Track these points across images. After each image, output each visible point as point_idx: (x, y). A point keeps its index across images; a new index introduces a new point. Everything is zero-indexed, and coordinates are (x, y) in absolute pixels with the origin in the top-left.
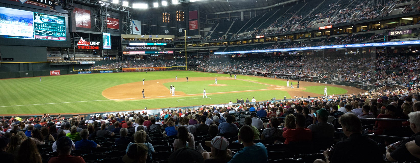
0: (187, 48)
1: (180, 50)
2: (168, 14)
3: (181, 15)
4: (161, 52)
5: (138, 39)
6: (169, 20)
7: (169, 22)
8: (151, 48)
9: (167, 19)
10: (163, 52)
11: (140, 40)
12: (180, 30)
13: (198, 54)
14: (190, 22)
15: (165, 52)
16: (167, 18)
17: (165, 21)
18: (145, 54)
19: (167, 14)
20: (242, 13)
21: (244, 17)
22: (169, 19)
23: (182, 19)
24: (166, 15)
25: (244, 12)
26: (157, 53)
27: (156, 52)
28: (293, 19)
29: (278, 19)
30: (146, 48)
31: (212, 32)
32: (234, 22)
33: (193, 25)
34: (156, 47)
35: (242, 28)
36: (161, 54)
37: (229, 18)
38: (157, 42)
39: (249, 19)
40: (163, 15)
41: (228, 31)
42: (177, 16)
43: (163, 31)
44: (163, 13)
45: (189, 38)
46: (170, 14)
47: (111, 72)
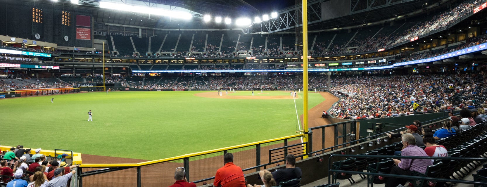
0: (105, 63)
1: (65, 65)
2: (40, 11)
3: (67, 17)
4: (43, 67)
5: (5, 44)
6: (41, 20)
7: (41, 22)
8: (24, 59)
9: (38, 18)
10: (47, 67)
11: (7, 45)
12: (66, 38)
14: (77, 28)
15: (50, 67)
16: (38, 16)
17: (35, 21)
18: (21, 69)
19: (38, 11)
20: (140, 31)
21: (142, 34)
22: (41, 19)
23: (68, 24)
24: (37, 12)
25: (142, 29)
26: (38, 67)
27: (37, 67)
28: (211, 47)
29: (191, 45)
30: (16, 59)
31: (114, 47)
32: (131, 38)
33: (83, 34)
34: (31, 59)
35: (150, 47)
36: (44, 70)
37: (122, 32)
38: (36, 51)
39: (147, 37)
40: (33, 10)
41: (134, 48)
42: (63, 18)
43: (33, 33)
44: (33, 9)
45: (75, 49)
46: (42, 12)
47: (3, 96)
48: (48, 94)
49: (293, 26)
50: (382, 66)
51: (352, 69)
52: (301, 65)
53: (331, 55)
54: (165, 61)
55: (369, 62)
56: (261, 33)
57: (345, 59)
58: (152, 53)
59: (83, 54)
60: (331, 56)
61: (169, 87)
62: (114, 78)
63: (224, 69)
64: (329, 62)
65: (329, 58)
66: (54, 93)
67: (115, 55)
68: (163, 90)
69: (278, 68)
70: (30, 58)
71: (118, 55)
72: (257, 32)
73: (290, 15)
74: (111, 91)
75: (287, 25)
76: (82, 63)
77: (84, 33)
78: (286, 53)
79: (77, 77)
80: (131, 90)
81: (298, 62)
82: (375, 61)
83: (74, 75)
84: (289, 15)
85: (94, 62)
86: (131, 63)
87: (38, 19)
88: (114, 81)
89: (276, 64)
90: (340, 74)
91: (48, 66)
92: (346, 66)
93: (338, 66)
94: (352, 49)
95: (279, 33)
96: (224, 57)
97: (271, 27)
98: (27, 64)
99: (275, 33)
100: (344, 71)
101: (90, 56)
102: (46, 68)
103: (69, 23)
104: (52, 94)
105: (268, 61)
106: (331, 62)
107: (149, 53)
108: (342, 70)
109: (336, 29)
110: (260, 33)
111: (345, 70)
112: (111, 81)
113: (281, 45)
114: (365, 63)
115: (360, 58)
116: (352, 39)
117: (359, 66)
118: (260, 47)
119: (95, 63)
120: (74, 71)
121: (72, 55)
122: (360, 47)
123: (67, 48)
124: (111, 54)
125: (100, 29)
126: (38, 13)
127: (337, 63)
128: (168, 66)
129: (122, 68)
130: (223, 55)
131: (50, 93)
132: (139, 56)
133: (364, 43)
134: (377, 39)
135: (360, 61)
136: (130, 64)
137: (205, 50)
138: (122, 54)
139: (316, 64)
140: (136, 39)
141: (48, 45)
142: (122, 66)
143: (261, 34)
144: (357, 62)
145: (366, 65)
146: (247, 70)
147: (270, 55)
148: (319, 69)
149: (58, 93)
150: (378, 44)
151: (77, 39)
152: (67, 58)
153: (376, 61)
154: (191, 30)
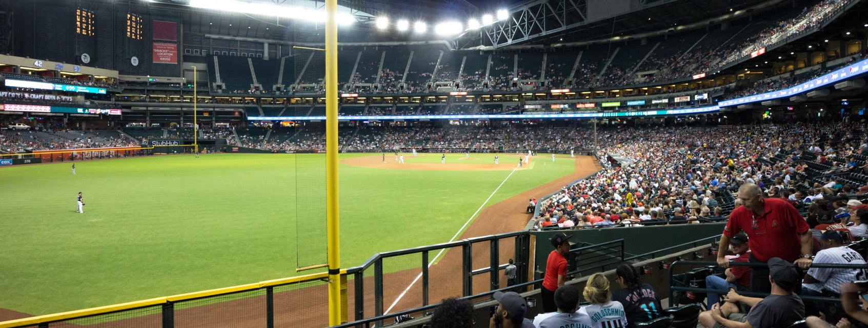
0: (199, 105)
2: (89, 14)
3: (136, 25)
4: (92, 111)
5: (26, 72)
6: (92, 30)
7: (91, 34)
8: (58, 98)
9: (87, 27)
10: (99, 111)
11: (30, 73)
12: (135, 61)
14: (155, 44)
15: (103, 111)
16: (87, 23)
17: (81, 31)
18: (51, 114)
19: (87, 14)
20: (266, 46)
21: (270, 53)
22: (91, 28)
23: (138, 36)
24: (84, 17)
25: (270, 44)
26: (82, 112)
27: (80, 110)
28: (388, 74)
29: (355, 70)
30: (44, 97)
31: (218, 75)
32: (250, 60)
33: (165, 54)
34: (71, 98)
35: (282, 75)
36: (93, 116)
37: (235, 49)
38: (79, 83)
39: (278, 58)
40: (78, 13)
41: (254, 76)
42: (129, 26)
43: (77, 54)
44: (78, 10)
45: (151, 80)
46: (93, 16)
47: (8, 162)
48: (92, 158)
49: (535, 34)
50: (700, 107)
51: (645, 113)
52: (550, 107)
53: (607, 86)
54: (307, 100)
55: (677, 100)
56: (481, 49)
57: (634, 94)
58: (284, 85)
59: (164, 88)
60: (606, 89)
61: (309, 146)
62: (217, 130)
63: (411, 113)
64: (603, 100)
65: (603, 92)
66: (103, 157)
67: (219, 90)
68: (297, 152)
69: (508, 111)
70: (70, 96)
71: (223, 91)
72: (473, 46)
73: (531, 13)
74: (207, 152)
75: (525, 33)
76: (161, 104)
77: (166, 51)
78: (523, 83)
79: (153, 129)
80: (242, 150)
81: (546, 100)
82: (687, 98)
83: (148, 125)
84: (528, 15)
85: (183, 102)
86: (248, 103)
87: (87, 29)
88: (215, 135)
89: (505, 104)
90: (625, 122)
91: (101, 109)
92: (634, 107)
93: (619, 107)
94: (645, 75)
95: (513, 47)
96: (410, 92)
97: (497, 38)
98: (63, 106)
99: (505, 48)
100: (631, 116)
101: (176, 92)
102: (98, 113)
103: (140, 35)
104: (101, 158)
105: (492, 98)
106: (607, 99)
107: (279, 86)
108: (627, 114)
109: (617, 38)
110: (478, 48)
111: (633, 114)
112: (209, 136)
113: (516, 69)
114: (669, 101)
115: (662, 92)
116: (648, 56)
117: (659, 107)
118: (477, 73)
119: (183, 104)
120: (148, 118)
121: (144, 90)
122: (660, 70)
123: (137, 78)
124: (212, 87)
125: (197, 46)
126: (87, 18)
127: (618, 101)
128: (312, 110)
129: (232, 113)
130: (409, 89)
131: (97, 157)
132: (261, 92)
133: (670, 63)
134: (693, 56)
135: (660, 98)
136: (246, 105)
137: (378, 79)
138: (230, 88)
139: (579, 103)
140: (258, 61)
141: (101, 73)
142: (232, 110)
143: (479, 50)
144: (655, 99)
145: (671, 105)
146: (451, 115)
147: (494, 87)
148: (584, 113)
149: (111, 156)
150: (694, 66)
151: (154, 62)
152: (137, 96)
153: (689, 97)
154: (356, 44)
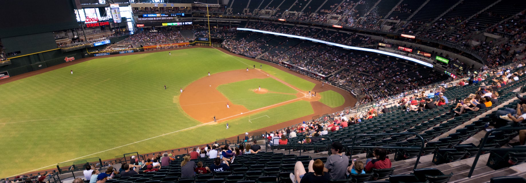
10: (181, 23)
13: (219, 25)
30: (162, 18)
31: (232, 3)
34: (172, 18)
35: (263, 2)
41: (249, 3)
47: (132, 51)
137: (304, 9)
